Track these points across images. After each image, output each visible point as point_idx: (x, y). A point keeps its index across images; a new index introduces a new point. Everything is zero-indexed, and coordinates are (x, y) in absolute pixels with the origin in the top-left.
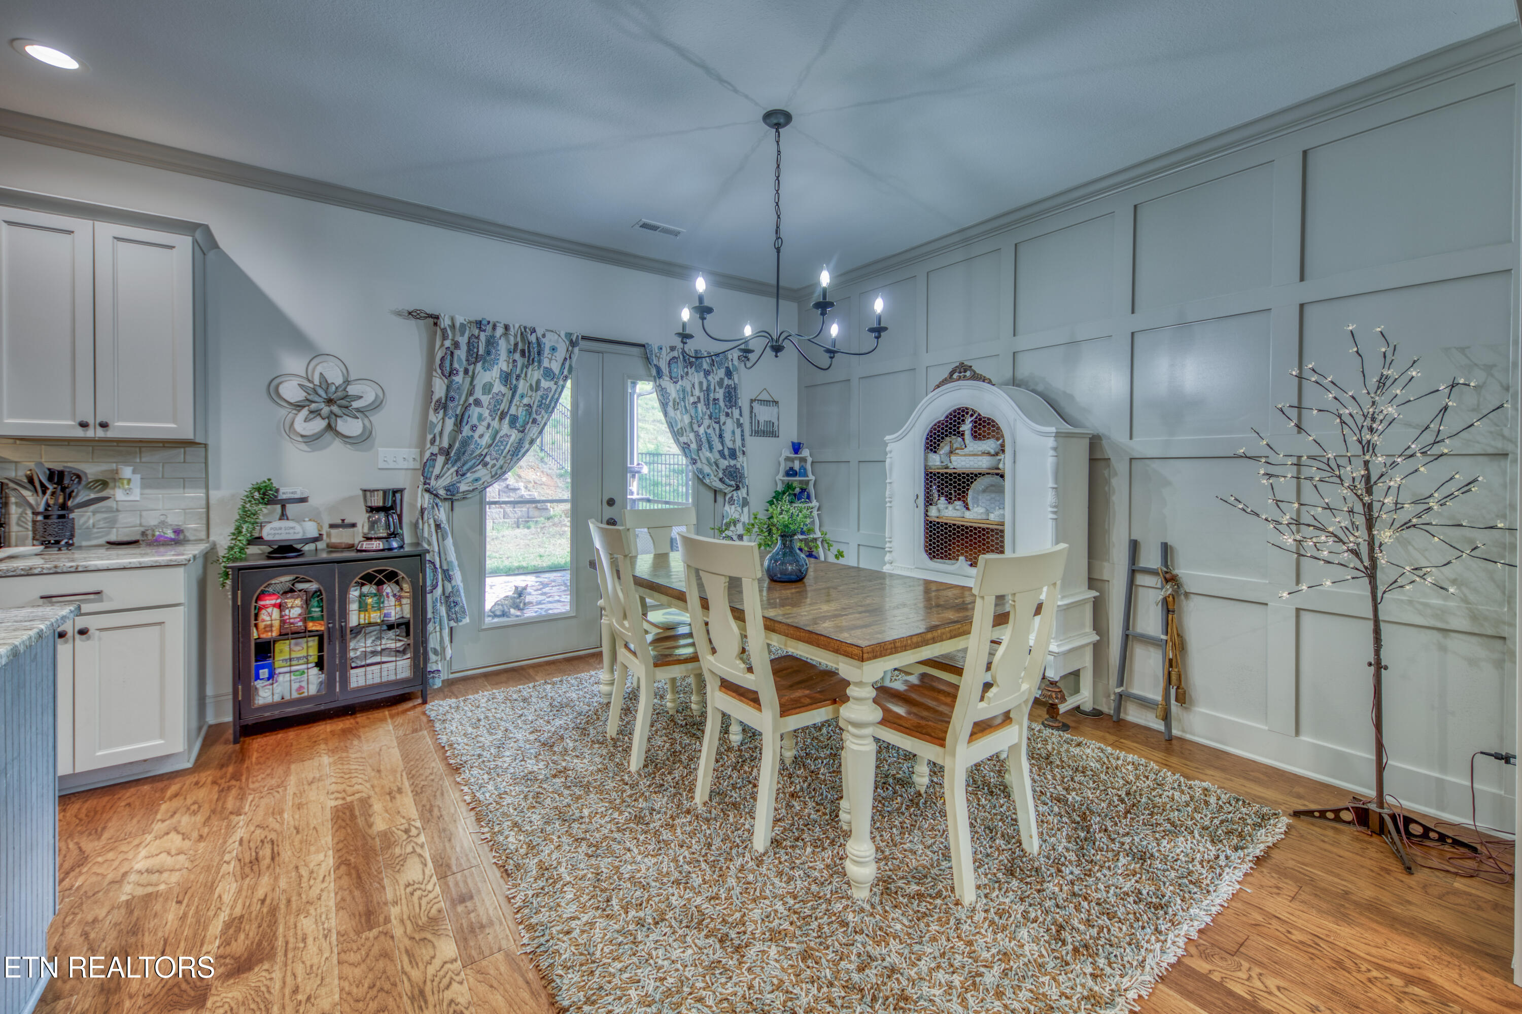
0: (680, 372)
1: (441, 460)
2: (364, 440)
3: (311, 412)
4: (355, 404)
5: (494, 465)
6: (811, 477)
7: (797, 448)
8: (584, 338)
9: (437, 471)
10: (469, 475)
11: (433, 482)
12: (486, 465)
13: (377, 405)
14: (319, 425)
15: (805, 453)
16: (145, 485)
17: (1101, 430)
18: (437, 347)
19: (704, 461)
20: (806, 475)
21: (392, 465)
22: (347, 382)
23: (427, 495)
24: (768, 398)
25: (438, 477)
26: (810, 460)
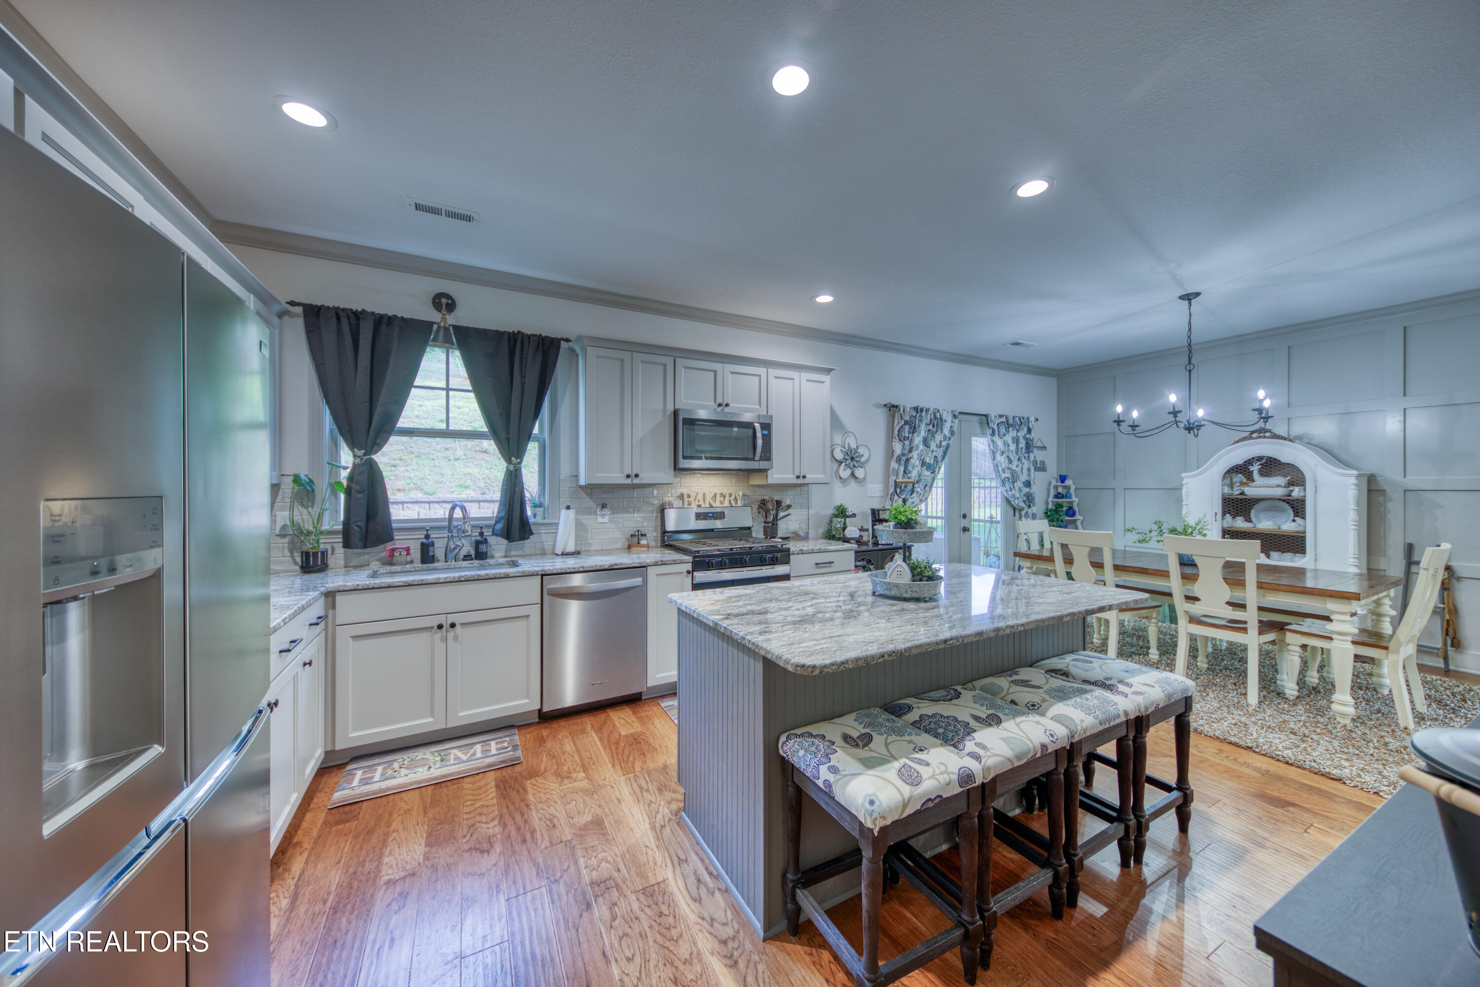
0: (1004, 431)
2: (864, 480)
3: (846, 465)
4: (861, 460)
6: (1074, 499)
7: (1063, 479)
8: (960, 413)
10: (910, 500)
12: (917, 493)
13: (870, 459)
14: (847, 472)
15: (1068, 482)
17: (1376, 471)
18: (895, 424)
19: (1017, 489)
20: (1070, 498)
21: (874, 495)
22: (858, 447)
24: (1042, 445)
26: (1073, 487)
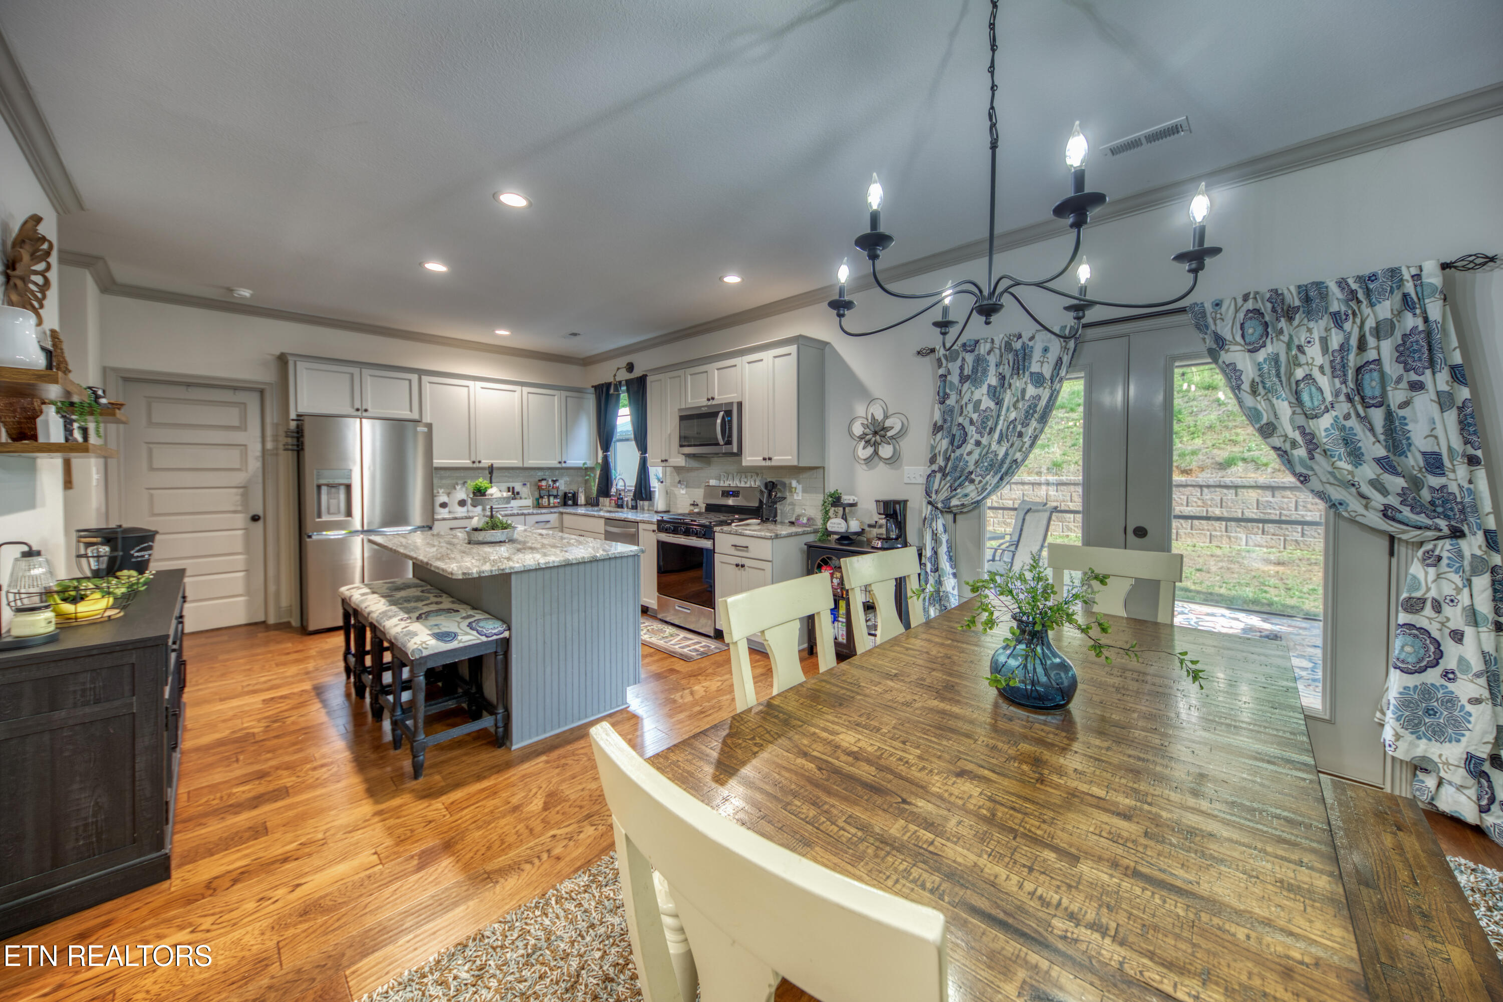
1: (939, 475)
2: (894, 461)
3: (866, 442)
4: (889, 434)
5: (980, 482)
9: (936, 487)
10: (959, 491)
11: (934, 496)
12: (972, 481)
13: (903, 432)
14: (870, 450)
16: (804, 491)
21: (913, 481)
22: (886, 417)
23: (930, 507)
25: (937, 492)
